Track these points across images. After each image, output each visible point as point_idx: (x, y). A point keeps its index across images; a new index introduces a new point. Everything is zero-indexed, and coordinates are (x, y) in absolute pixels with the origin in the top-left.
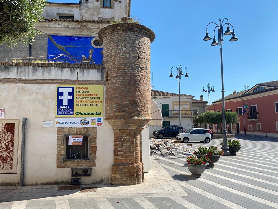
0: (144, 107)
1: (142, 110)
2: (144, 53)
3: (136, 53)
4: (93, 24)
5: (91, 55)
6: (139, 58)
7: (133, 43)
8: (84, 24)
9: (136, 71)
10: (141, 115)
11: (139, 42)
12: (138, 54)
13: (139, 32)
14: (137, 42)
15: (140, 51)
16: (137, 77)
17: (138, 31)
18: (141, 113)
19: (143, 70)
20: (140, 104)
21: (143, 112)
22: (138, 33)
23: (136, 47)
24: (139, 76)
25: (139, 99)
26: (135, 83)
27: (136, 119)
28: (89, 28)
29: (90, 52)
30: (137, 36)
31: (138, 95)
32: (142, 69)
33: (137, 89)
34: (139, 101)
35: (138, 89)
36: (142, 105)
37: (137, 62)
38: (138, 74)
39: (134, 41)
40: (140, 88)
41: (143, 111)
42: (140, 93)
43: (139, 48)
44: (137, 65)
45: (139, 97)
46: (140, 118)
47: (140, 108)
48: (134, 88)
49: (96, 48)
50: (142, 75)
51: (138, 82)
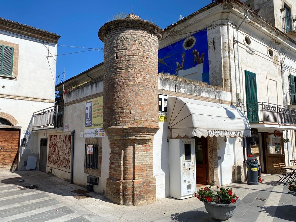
0: (122, 113)
1: (119, 117)
2: (124, 49)
3: (114, 53)
4: (179, 26)
5: (184, 59)
6: (117, 58)
7: (111, 44)
8: (172, 30)
9: (114, 73)
10: (119, 123)
11: (118, 39)
12: (116, 54)
13: (117, 29)
14: (115, 41)
15: (118, 50)
16: (115, 80)
17: (115, 29)
18: (118, 121)
19: (123, 70)
20: (117, 111)
21: (121, 120)
22: (116, 31)
23: (114, 46)
24: (117, 78)
25: (117, 104)
26: (113, 87)
27: (114, 129)
28: (177, 31)
29: (183, 56)
30: (115, 34)
31: (116, 101)
32: (121, 70)
33: (114, 93)
34: (116, 108)
35: (116, 93)
36: (120, 111)
37: (115, 63)
38: (116, 77)
39: (112, 42)
40: (117, 92)
41: (122, 118)
42: (118, 97)
43: (117, 47)
44: (115, 66)
45: (116, 102)
46: (118, 127)
47: (117, 115)
48: (111, 94)
49: (188, 50)
50: (121, 77)
51: (115, 86)
